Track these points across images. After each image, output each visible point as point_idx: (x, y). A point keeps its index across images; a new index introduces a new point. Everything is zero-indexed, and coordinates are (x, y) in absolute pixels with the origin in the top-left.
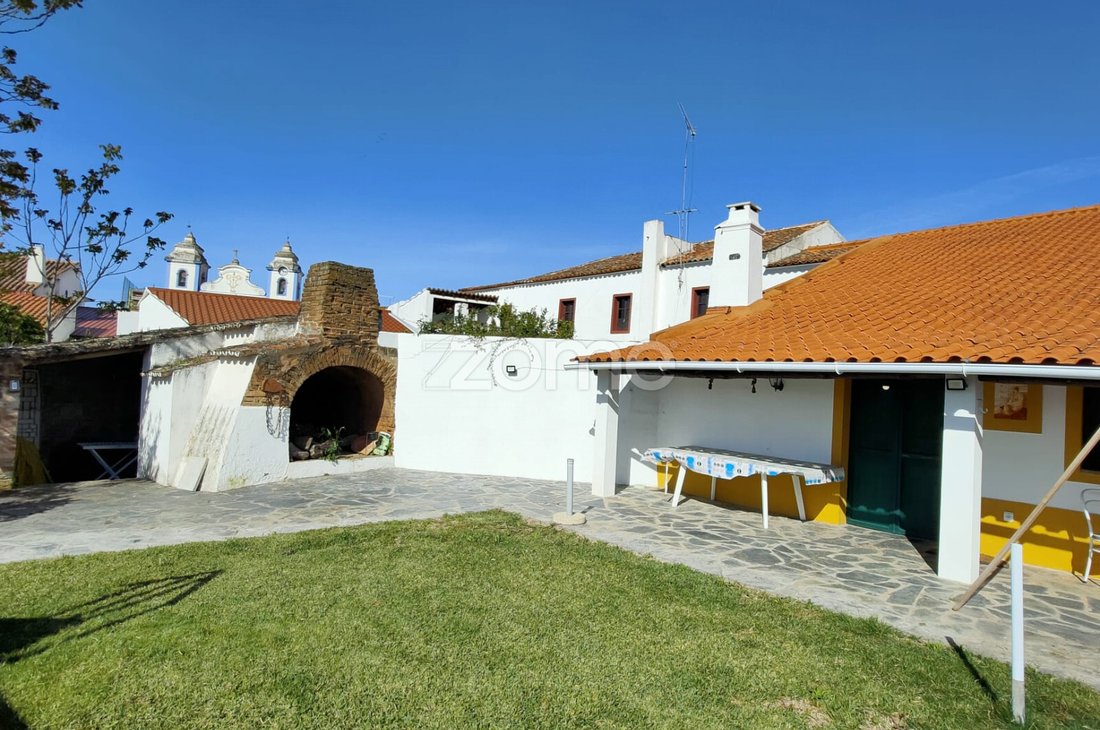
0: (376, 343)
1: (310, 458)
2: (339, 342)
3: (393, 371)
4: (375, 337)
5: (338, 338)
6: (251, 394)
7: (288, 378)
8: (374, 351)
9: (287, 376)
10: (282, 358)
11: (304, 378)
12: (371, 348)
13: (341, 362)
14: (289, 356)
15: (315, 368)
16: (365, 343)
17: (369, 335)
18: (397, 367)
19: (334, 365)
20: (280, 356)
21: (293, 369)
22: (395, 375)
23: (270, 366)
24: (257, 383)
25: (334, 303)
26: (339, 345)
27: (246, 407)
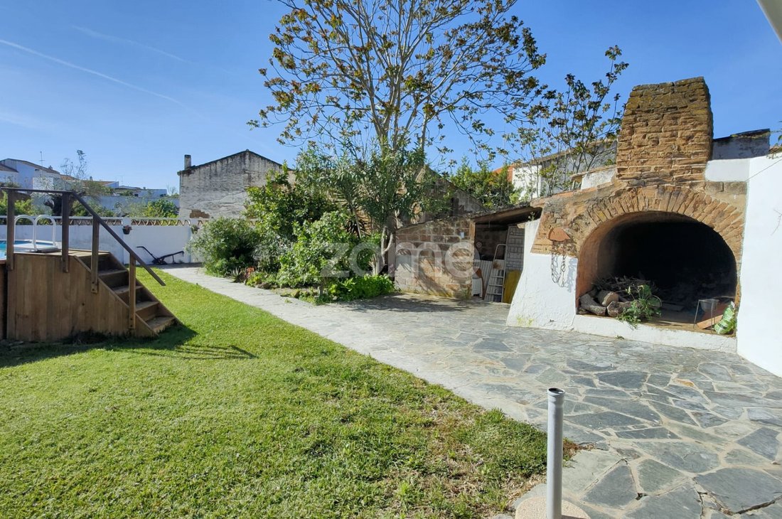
0: (702, 177)
1: (606, 314)
2: (639, 183)
3: (737, 215)
4: (700, 170)
5: (636, 178)
6: (539, 242)
7: (575, 226)
8: (698, 189)
9: (575, 225)
10: (567, 206)
11: (593, 226)
12: (692, 185)
13: (642, 206)
14: (575, 204)
15: (606, 216)
16: (681, 181)
17: (689, 169)
18: (744, 208)
19: (631, 210)
20: (564, 205)
21: (580, 217)
22: (742, 222)
23: (556, 215)
24: (544, 232)
25: (635, 136)
26: (639, 185)
27: (534, 255)
